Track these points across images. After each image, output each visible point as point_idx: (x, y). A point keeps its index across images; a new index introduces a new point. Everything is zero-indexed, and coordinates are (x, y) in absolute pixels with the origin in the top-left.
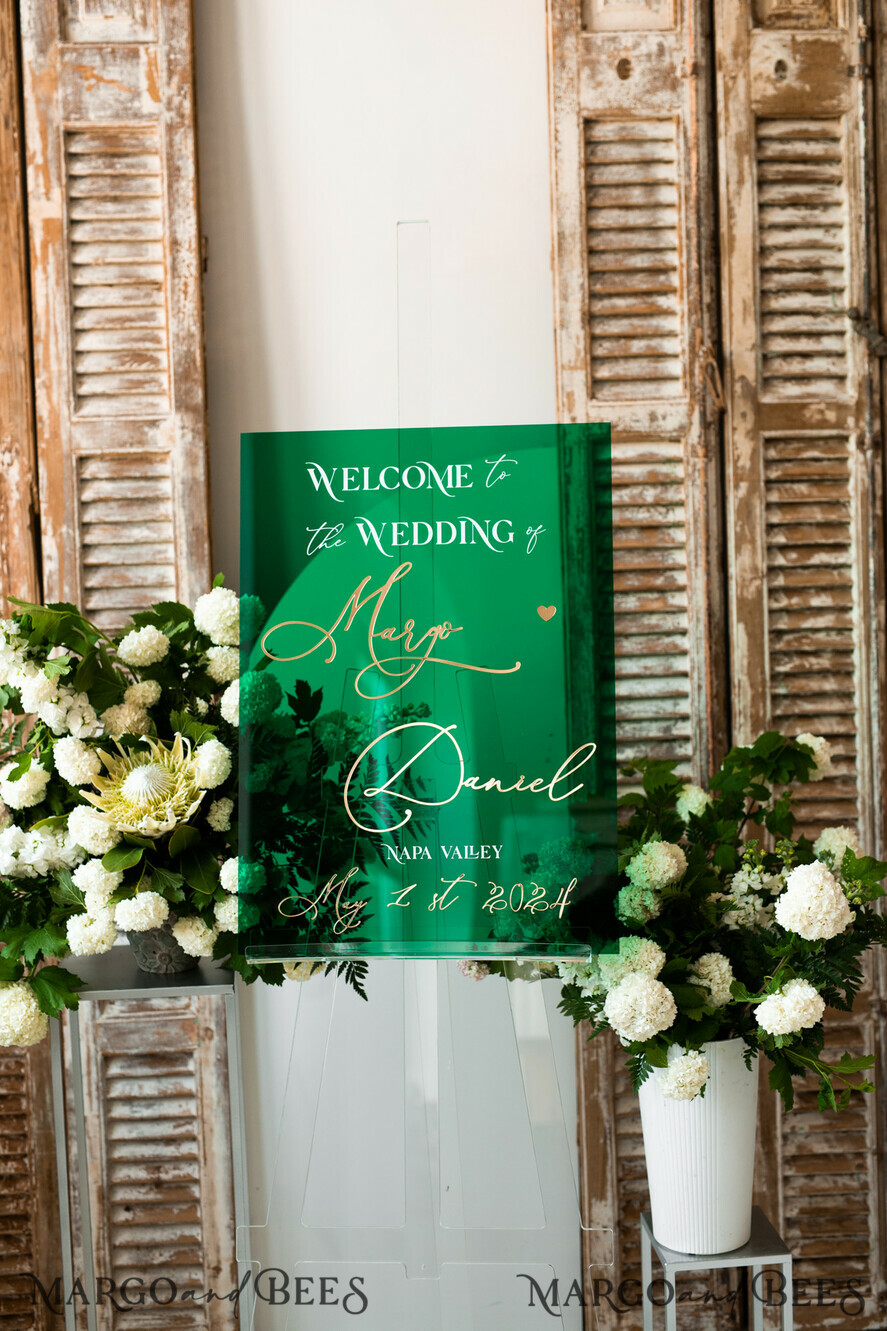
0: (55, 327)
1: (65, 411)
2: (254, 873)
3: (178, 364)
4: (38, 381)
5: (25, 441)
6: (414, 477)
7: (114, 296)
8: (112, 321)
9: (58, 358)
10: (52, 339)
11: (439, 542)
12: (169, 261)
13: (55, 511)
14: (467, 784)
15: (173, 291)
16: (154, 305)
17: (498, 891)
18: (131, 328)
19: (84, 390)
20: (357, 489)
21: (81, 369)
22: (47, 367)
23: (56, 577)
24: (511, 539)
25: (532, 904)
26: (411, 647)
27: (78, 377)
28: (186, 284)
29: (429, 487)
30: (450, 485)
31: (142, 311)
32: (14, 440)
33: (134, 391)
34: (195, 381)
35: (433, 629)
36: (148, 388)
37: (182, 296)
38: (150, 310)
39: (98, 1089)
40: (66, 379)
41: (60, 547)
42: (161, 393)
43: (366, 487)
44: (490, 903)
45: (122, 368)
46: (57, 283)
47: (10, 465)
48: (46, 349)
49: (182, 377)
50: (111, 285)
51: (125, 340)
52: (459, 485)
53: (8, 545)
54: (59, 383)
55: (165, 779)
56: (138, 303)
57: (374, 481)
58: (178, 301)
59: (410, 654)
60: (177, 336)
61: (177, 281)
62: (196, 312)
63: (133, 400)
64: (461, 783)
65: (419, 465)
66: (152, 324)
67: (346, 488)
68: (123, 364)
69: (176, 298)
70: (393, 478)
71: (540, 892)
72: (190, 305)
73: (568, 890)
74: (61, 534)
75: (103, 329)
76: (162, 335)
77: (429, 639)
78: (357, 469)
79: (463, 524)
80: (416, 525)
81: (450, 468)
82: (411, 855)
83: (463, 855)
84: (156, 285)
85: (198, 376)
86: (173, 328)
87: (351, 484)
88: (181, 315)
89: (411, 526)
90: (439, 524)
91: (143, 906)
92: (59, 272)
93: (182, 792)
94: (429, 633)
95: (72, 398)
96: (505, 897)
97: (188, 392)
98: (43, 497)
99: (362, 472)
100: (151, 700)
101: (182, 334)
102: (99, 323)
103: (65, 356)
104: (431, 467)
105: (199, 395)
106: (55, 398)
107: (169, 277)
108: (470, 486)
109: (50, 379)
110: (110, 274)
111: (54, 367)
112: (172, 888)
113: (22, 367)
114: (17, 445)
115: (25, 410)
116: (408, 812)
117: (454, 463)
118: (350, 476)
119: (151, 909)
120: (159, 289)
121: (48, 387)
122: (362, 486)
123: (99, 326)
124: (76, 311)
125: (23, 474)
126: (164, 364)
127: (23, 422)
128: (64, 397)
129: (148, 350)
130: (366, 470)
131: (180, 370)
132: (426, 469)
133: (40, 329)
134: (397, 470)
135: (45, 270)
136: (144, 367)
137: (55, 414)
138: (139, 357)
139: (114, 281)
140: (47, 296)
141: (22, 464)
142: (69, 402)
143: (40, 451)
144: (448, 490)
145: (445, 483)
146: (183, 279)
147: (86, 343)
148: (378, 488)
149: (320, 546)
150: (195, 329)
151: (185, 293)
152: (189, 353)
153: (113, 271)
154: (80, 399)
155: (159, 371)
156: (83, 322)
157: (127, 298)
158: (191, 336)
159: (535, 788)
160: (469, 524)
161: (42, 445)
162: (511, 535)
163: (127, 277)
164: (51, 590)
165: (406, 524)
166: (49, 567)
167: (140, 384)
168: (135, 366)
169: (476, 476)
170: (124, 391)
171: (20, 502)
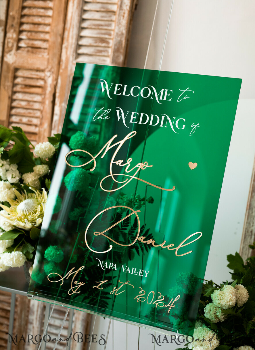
0: (73, 26)
1: (71, 58)
2: (56, 255)
3: (116, 45)
4: (64, 46)
5: (55, 69)
6: (146, 93)
7: (97, 16)
8: (95, 25)
9: (72, 38)
10: (71, 30)
11: (151, 124)
12: (119, 3)
13: (61, 96)
14: (140, 239)
15: (119, 15)
16: (111, 21)
17: (143, 293)
18: (102, 29)
19: (81, 51)
20: (120, 94)
21: (81, 43)
22: (68, 40)
23: (57, 122)
24: (183, 128)
25: (157, 302)
26: (128, 170)
27: (79, 46)
28: (124, 13)
29: (152, 98)
30: (161, 99)
31: (107, 23)
32: (52, 67)
33: (98, 54)
34: (121, 53)
35: (140, 164)
36: (103, 54)
37: (122, 18)
38: (110, 23)
39: (40, 317)
40: (74, 46)
41: (61, 111)
42: (108, 56)
43: (124, 94)
44: (138, 297)
45: (95, 44)
46: (77, 8)
47: (49, 77)
48: (69, 33)
49: (116, 50)
50: (97, 11)
51: (98, 34)
52: (165, 99)
53: (44, 107)
54: (71, 47)
55: (33, 206)
56: (105, 19)
57: (128, 92)
58: (120, 20)
59: (127, 174)
60: (117, 34)
61: (121, 11)
62: (126, 25)
63: (98, 58)
64: (137, 238)
65: (149, 87)
66: (109, 28)
67: (115, 93)
68: (96, 43)
69: (119, 18)
70: (136, 91)
71: (162, 298)
72: (124, 22)
73: (176, 300)
74: (62, 107)
75: (91, 28)
76: (112, 33)
77: (137, 168)
78: (122, 85)
79: (163, 117)
80: (142, 114)
81: (163, 90)
82: (108, 267)
83: (131, 272)
84: (114, 12)
85: (122, 51)
86: (116, 31)
87: (118, 92)
88: (120, 26)
89: (140, 115)
90: (152, 116)
91: (12, 257)
92: (79, 4)
93: (38, 213)
94: (137, 166)
95: (75, 54)
96: (145, 296)
97: (117, 57)
98: (58, 91)
99: (124, 86)
100: (41, 173)
101: (119, 33)
102: (90, 25)
103: (75, 37)
104: (154, 89)
105: (121, 58)
106: (68, 53)
107: (119, 9)
108: (170, 100)
109: (68, 45)
110: (97, 7)
111: (70, 40)
112: (29, 252)
113: (59, 40)
114: (52, 70)
115: (57, 56)
116: (111, 246)
117: (165, 88)
118: (118, 88)
119: (15, 259)
120: (115, 15)
121: (67, 48)
122: (122, 93)
123: (89, 27)
124: (83, 20)
125: (53, 81)
126: (111, 45)
127: (56, 61)
128: (72, 53)
129: (106, 38)
130: (126, 86)
131: (116, 47)
132: (152, 89)
133: (68, 25)
134: (139, 88)
135: (73, 2)
136: (103, 45)
137: (67, 59)
138: (103, 40)
139: (98, 9)
140: (72, 13)
141: (53, 77)
142: (73, 56)
143: (60, 73)
144: (160, 101)
145: (159, 97)
146: (123, 11)
147: (84, 33)
148: (129, 95)
149: (99, 118)
150: (124, 32)
151: (123, 16)
152: (120, 42)
153: (99, 5)
154: (78, 55)
155: (109, 47)
156: (85, 25)
157: (102, 17)
158: (122, 34)
159: (170, 248)
160: (166, 118)
161: (61, 71)
162: (184, 126)
163: (104, 8)
164: (55, 127)
165: (138, 113)
166: (56, 118)
167: (101, 51)
168: (100, 44)
169: (173, 96)
170: (94, 54)
171: (50, 92)
